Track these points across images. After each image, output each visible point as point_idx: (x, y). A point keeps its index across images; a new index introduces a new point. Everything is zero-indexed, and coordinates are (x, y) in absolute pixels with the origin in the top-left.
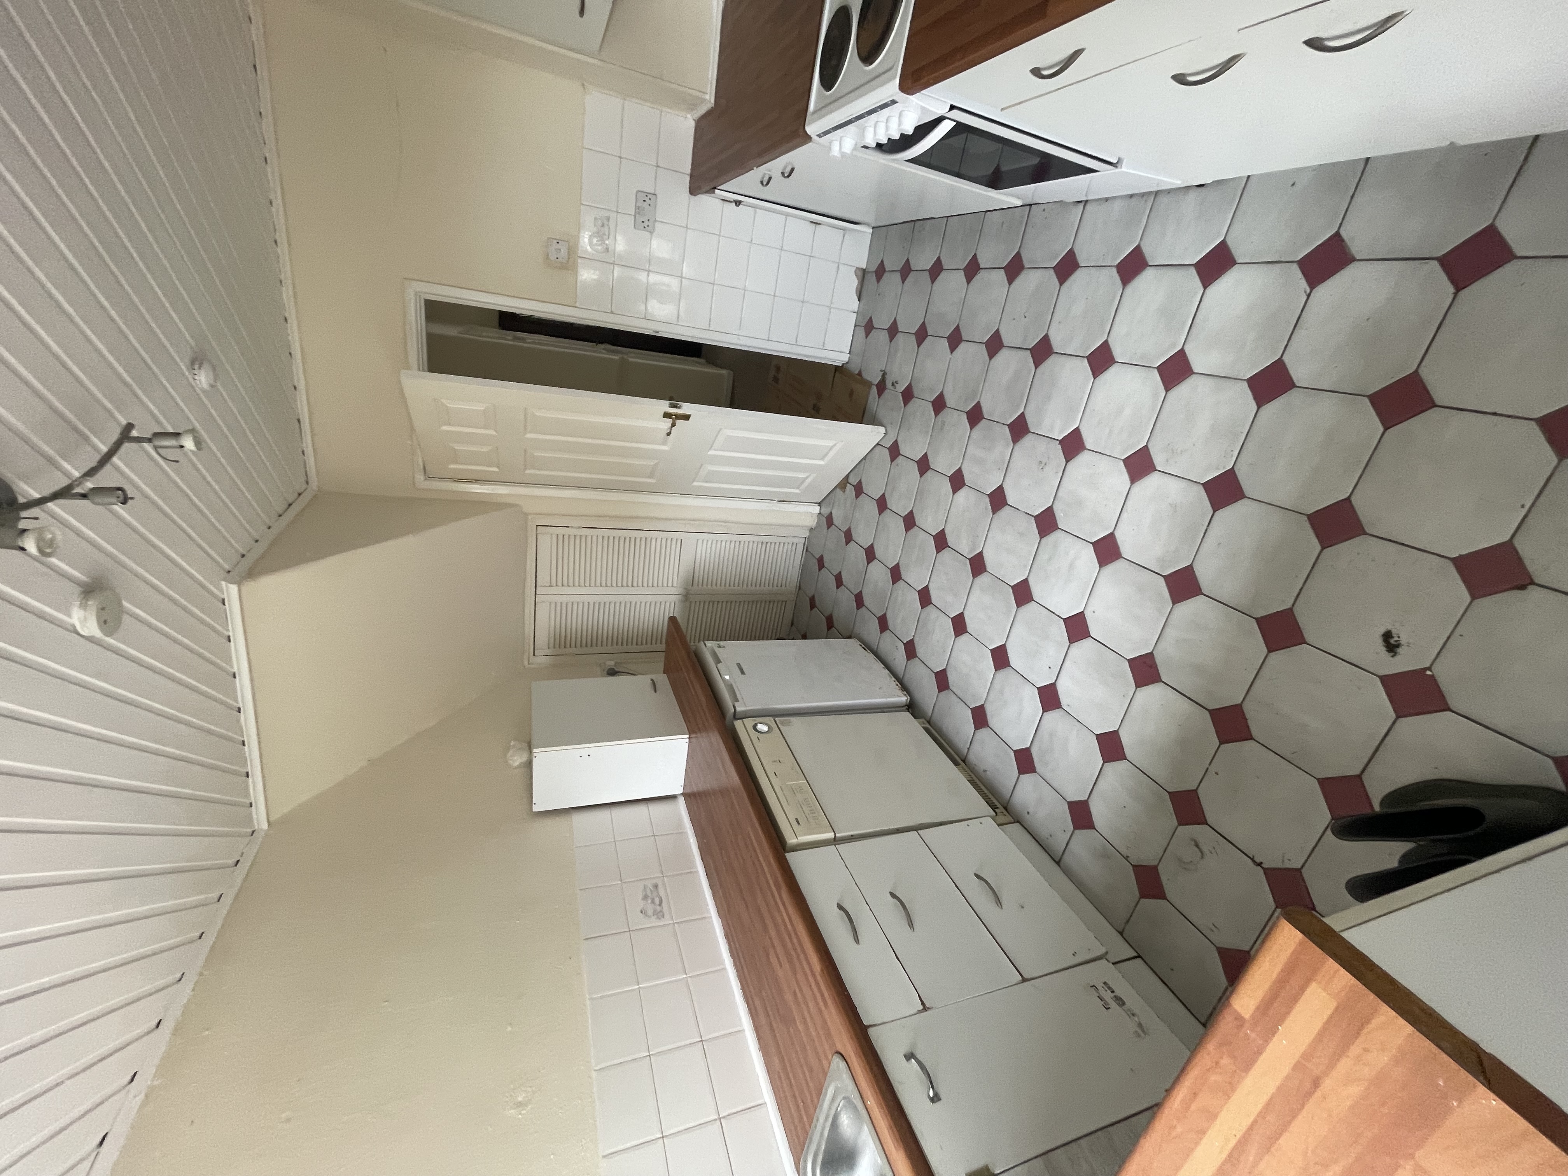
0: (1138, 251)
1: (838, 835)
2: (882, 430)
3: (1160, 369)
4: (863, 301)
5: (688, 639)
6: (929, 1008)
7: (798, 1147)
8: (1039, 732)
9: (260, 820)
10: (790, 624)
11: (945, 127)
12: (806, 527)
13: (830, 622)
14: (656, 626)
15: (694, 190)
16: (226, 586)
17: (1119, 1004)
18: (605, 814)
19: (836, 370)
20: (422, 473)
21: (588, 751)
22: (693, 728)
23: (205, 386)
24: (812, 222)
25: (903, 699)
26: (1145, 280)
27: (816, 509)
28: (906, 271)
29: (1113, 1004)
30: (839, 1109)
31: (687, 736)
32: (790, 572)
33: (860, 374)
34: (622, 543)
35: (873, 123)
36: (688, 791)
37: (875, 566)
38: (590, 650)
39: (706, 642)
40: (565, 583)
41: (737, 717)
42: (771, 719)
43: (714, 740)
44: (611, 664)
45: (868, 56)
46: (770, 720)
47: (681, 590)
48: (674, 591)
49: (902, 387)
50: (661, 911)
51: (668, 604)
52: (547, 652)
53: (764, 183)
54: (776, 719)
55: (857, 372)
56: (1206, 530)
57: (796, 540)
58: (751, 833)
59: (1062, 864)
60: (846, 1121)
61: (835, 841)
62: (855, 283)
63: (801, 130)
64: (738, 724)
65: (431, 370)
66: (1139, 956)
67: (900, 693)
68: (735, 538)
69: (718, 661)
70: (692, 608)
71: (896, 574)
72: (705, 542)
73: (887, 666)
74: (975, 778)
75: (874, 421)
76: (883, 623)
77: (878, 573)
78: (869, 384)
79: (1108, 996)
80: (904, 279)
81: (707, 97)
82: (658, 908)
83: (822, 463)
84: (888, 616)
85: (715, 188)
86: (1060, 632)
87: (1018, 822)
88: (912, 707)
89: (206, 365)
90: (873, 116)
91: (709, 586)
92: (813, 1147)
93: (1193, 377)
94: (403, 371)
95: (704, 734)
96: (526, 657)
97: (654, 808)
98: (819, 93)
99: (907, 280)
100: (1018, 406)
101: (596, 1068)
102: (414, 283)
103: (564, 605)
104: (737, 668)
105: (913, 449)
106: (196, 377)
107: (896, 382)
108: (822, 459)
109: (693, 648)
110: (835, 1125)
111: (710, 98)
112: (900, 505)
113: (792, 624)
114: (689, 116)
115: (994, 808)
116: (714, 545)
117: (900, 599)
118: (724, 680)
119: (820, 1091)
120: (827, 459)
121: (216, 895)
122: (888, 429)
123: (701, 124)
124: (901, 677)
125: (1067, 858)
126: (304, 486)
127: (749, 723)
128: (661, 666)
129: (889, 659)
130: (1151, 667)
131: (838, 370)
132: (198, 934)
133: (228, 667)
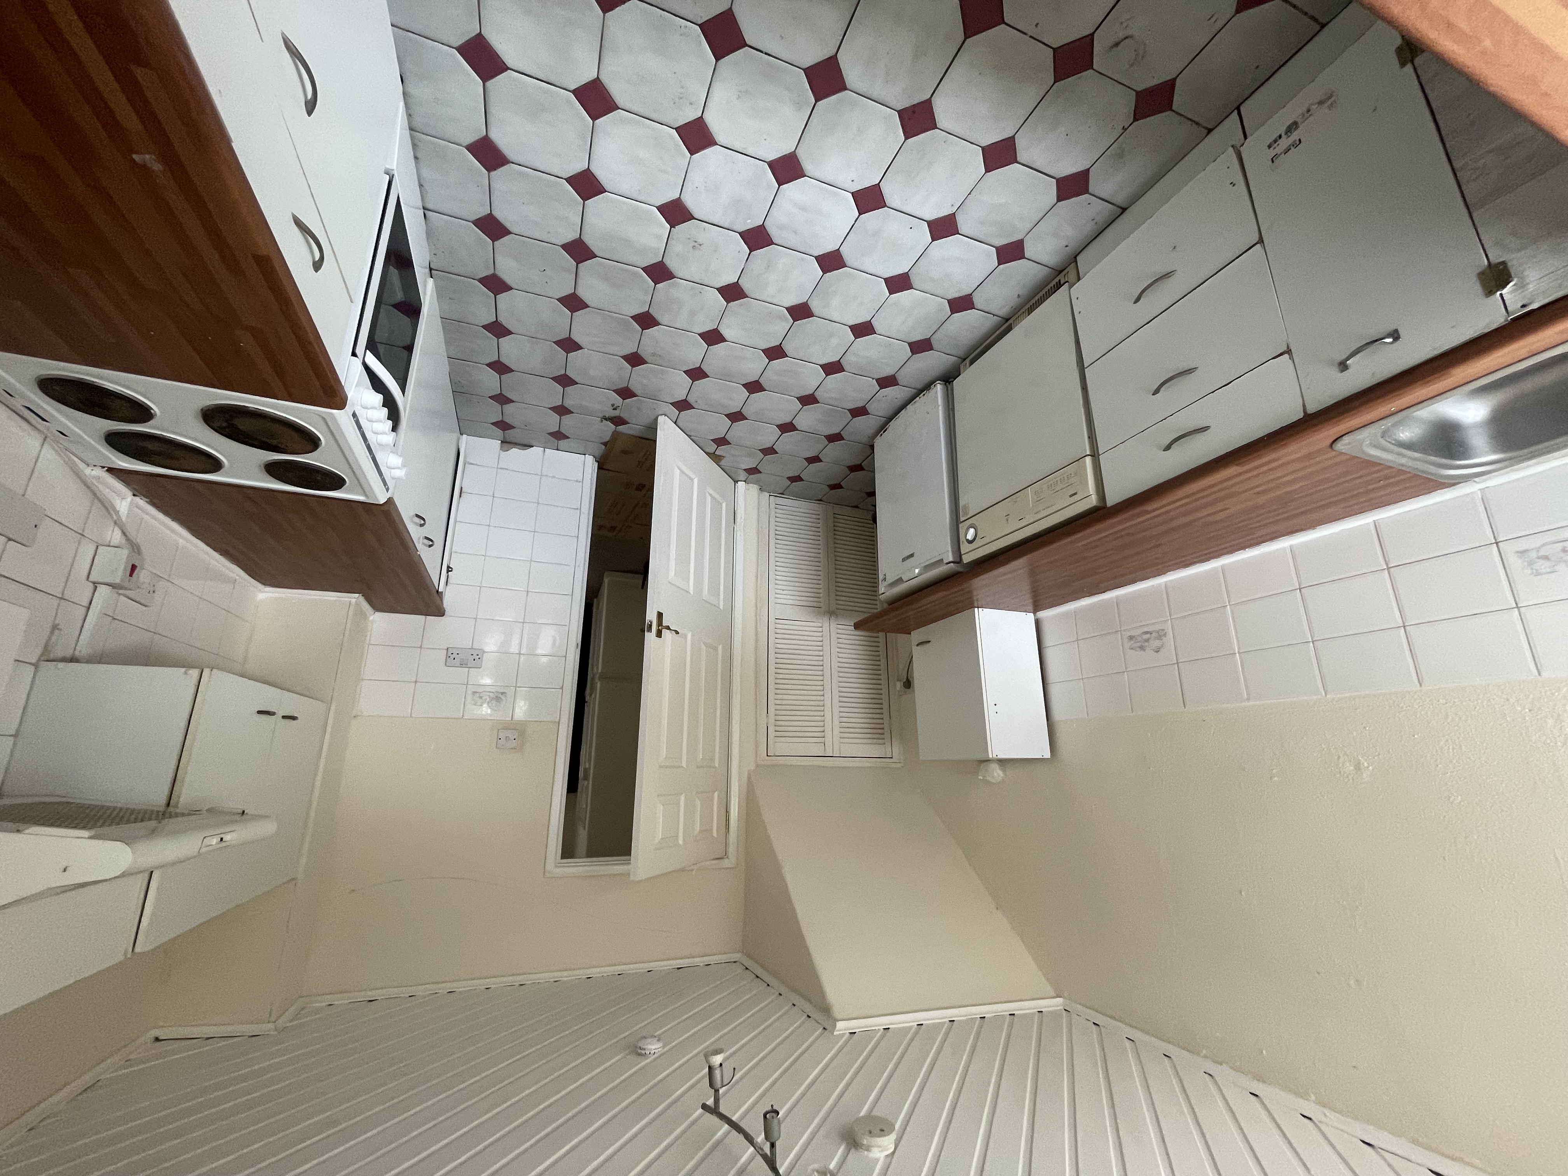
0: (471, 148)
1: (1088, 453)
2: (661, 419)
3: (594, 117)
4: (532, 442)
5: (876, 611)
6: (1288, 347)
7: (1430, 485)
8: (981, 238)
9: (1055, 1004)
10: (857, 509)
11: (372, 361)
12: (759, 496)
13: (856, 468)
14: (862, 643)
15: (440, 612)
16: (838, 1031)
17: (1296, 129)
18: (1053, 690)
19: (602, 469)
20: (722, 860)
21: (991, 706)
22: (968, 604)
23: (660, 1045)
24: (460, 496)
25: (939, 388)
26: (502, 139)
27: (741, 484)
28: (502, 399)
29: (1295, 136)
30: (1393, 442)
31: (976, 609)
32: (804, 511)
33: (605, 444)
34: (781, 676)
35: (375, 436)
36: (1031, 608)
37: (798, 423)
38: (885, 706)
39: (880, 593)
40: (821, 729)
41: (958, 560)
42: (960, 525)
43: (981, 584)
44: (899, 685)
45: (311, 442)
46: (962, 527)
47: (826, 619)
48: (826, 624)
49: (618, 400)
50: (1158, 632)
51: (839, 631)
52: (888, 744)
53: (431, 543)
54: (962, 519)
55: (603, 447)
56: (766, 54)
57: (773, 506)
58: (1083, 543)
59: (1124, 206)
60: (1405, 435)
61: (1095, 455)
62: (515, 451)
63: (383, 508)
64: (966, 559)
65: (628, 853)
66: (1238, 109)
67: (932, 392)
68: (772, 568)
69: (900, 581)
70: (842, 607)
71: (808, 400)
72: (778, 596)
73: (903, 406)
74: (1026, 307)
75: (653, 428)
76: (859, 412)
77: (807, 419)
78: (615, 434)
79: (1285, 143)
80: (510, 401)
81: (354, 601)
82: (1154, 634)
83: (696, 481)
84: (852, 406)
85: (438, 591)
86: (872, 217)
87: (1075, 257)
88: (948, 378)
89: (640, 1044)
90: (368, 435)
91: (821, 591)
92: (1432, 469)
93: (602, 78)
94: (632, 878)
95: (975, 593)
96: (894, 765)
97: (1048, 641)
98: (346, 492)
99: (511, 398)
100: (635, 274)
101: (1324, 694)
102: (548, 868)
103: (843, 730)
104: (908, 561)
105: (680, 385)
106: (652, 1052)
107: (613, 405)
108: (692, 480)
109: (885, 605)
110: (1409, 446)
111: (355, 598)
112: (737, 398)
113: (857, 507)
114: (371, 618)
115: (1059, 285)
116: (780, 587)
117: (833, 395)
118: (920, 574)
119: (1370, 464)
120: (693, 476)
121: (1128, 1043)
122: (660, 413)
123: (377, 607)
124: (915, 391)
125: (1120, 199)
126: (738, 963)
127: (965, 547)
128: (901, 637)
129: (898, 403)
130: (914, 112)
131: (601, 467)
132: (1166, 1059)
133: (912, 1032)
